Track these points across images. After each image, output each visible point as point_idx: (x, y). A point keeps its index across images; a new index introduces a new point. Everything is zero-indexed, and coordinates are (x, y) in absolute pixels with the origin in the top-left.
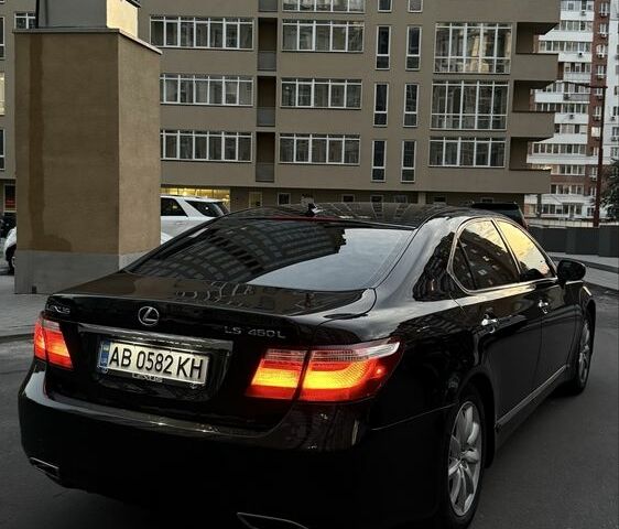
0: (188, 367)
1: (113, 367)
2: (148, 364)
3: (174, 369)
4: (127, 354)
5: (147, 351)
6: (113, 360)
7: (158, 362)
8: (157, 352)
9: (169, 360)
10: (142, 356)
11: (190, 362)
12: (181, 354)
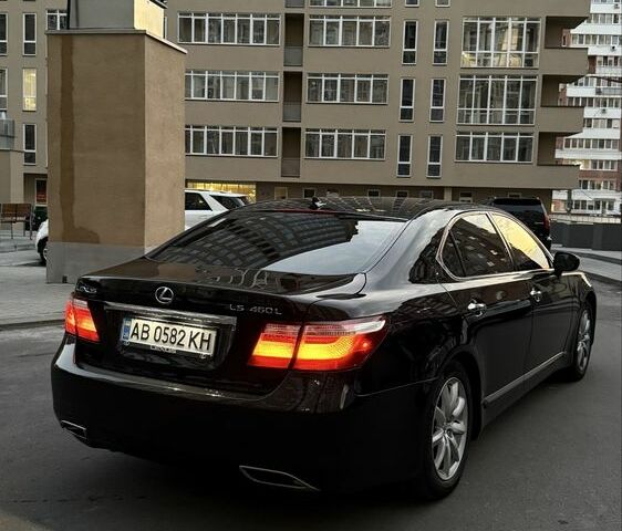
0: (198, 340)
1: (134, 340)
2: (164, 338)
3: (186, 341)
4: (146, 329)
5: (163, 326)
6: (133, 334)
7: (172, 336)
8: (171, 327)
9: (182, 334)
10: (159, 330)
11: (200, 336)
12: (192, 329)
